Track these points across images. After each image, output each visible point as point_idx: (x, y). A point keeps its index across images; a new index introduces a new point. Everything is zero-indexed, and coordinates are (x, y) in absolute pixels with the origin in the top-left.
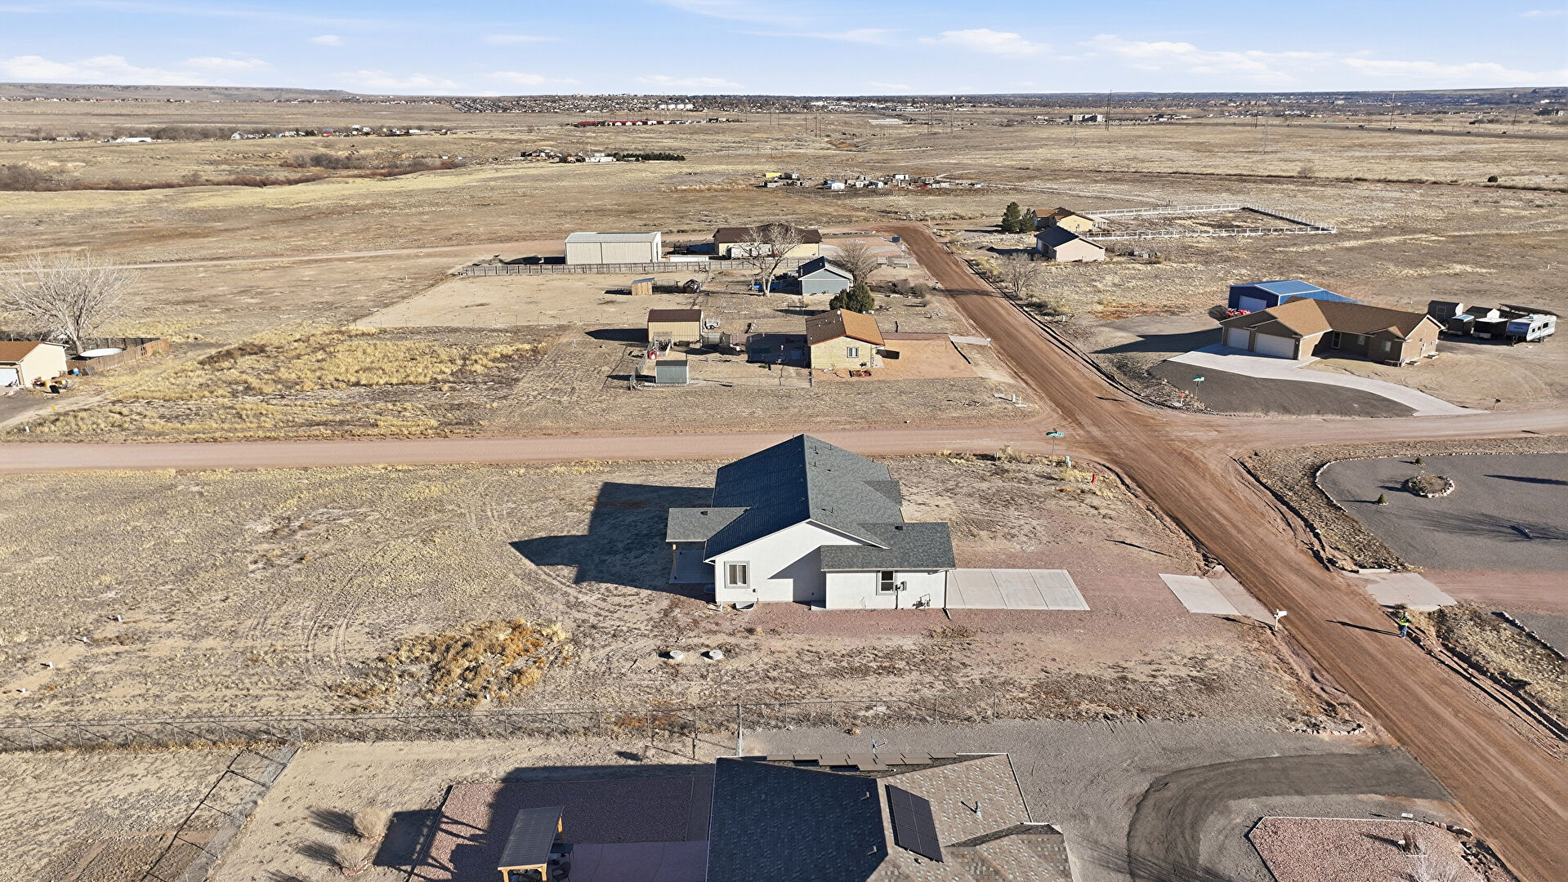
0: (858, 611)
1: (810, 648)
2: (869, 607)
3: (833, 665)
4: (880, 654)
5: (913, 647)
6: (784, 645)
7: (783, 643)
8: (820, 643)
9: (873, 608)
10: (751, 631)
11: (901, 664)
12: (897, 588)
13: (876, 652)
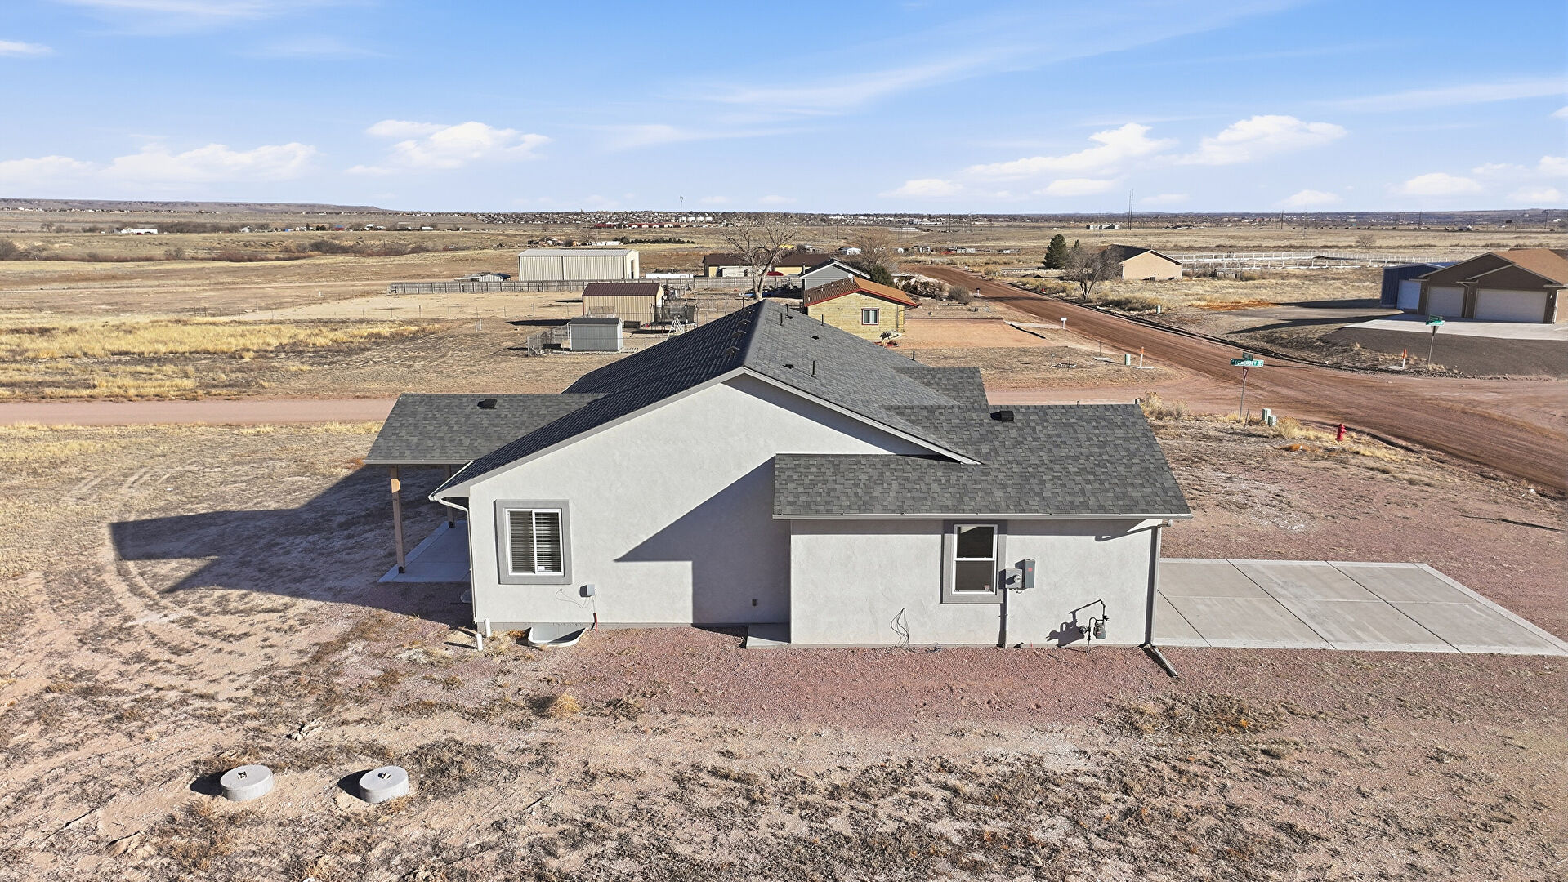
0: (889, 651)
1: (721, 763)
2: (919, 639)
3: (796, 826)
4: (969, 788)
5: (1081, 764)
6: (639, 752)
7: (633, 742)
8: (759, 745)
9: (930, 641)
10: (542, 706)
11: (1051, 829)
12: (1005, 581)
13: (952, 780)
